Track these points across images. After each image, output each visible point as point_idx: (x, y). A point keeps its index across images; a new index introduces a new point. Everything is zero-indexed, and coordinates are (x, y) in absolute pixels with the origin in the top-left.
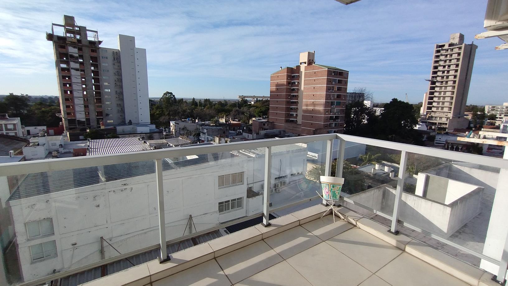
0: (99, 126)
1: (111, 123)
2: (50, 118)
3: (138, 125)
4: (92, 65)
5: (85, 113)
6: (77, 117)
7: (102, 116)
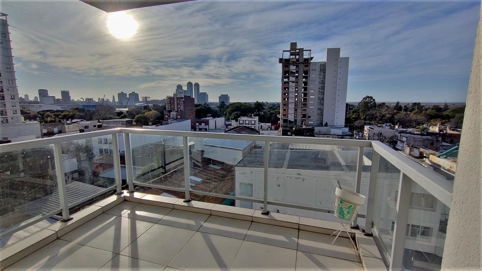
0: (302, 125)
1: (311, 124)
2: (274, 118)
3: (333, 127)
4: (304, 77)
5: (295, 115)
6: (289, 118)
7: (305, 118)
